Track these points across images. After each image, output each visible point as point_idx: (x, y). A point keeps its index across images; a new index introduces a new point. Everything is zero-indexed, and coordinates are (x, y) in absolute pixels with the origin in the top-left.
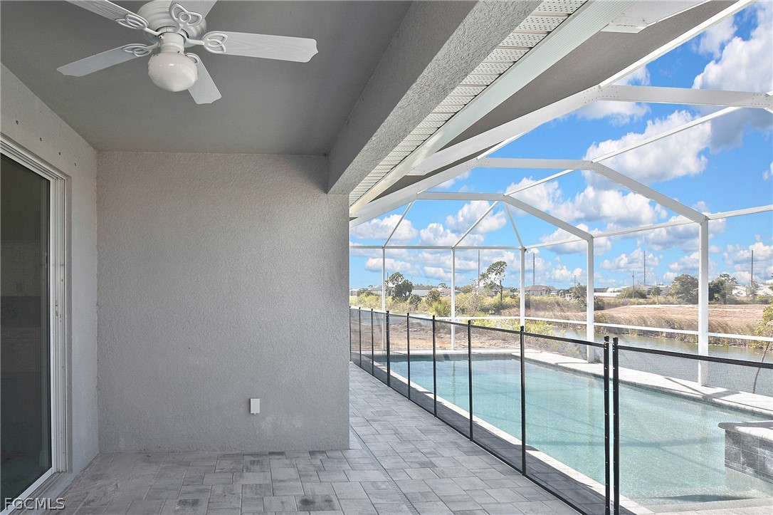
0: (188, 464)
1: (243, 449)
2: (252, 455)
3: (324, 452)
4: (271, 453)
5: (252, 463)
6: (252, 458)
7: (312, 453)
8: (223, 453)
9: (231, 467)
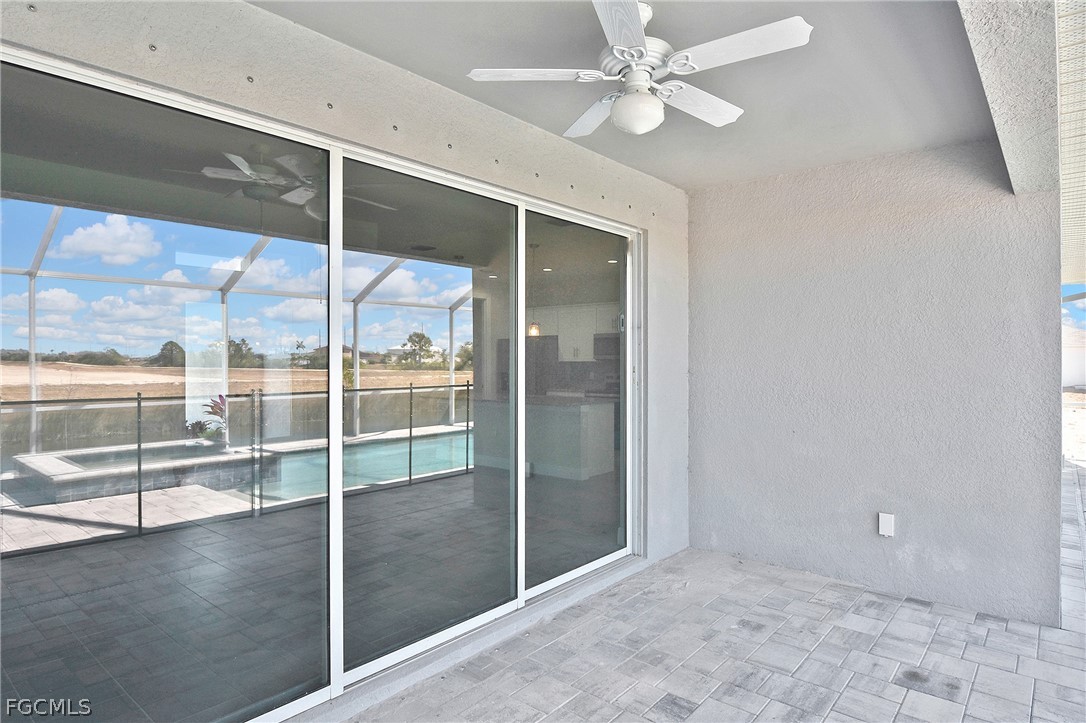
0: (781, 583)
1: (868, 583)
2: (878, 595)
3: (1006, 621)
4: (909, 600)
5: (870, 604)
6: (874, 598)
7: (982, 617)
8: (838, 581)
9: (835, 602)
